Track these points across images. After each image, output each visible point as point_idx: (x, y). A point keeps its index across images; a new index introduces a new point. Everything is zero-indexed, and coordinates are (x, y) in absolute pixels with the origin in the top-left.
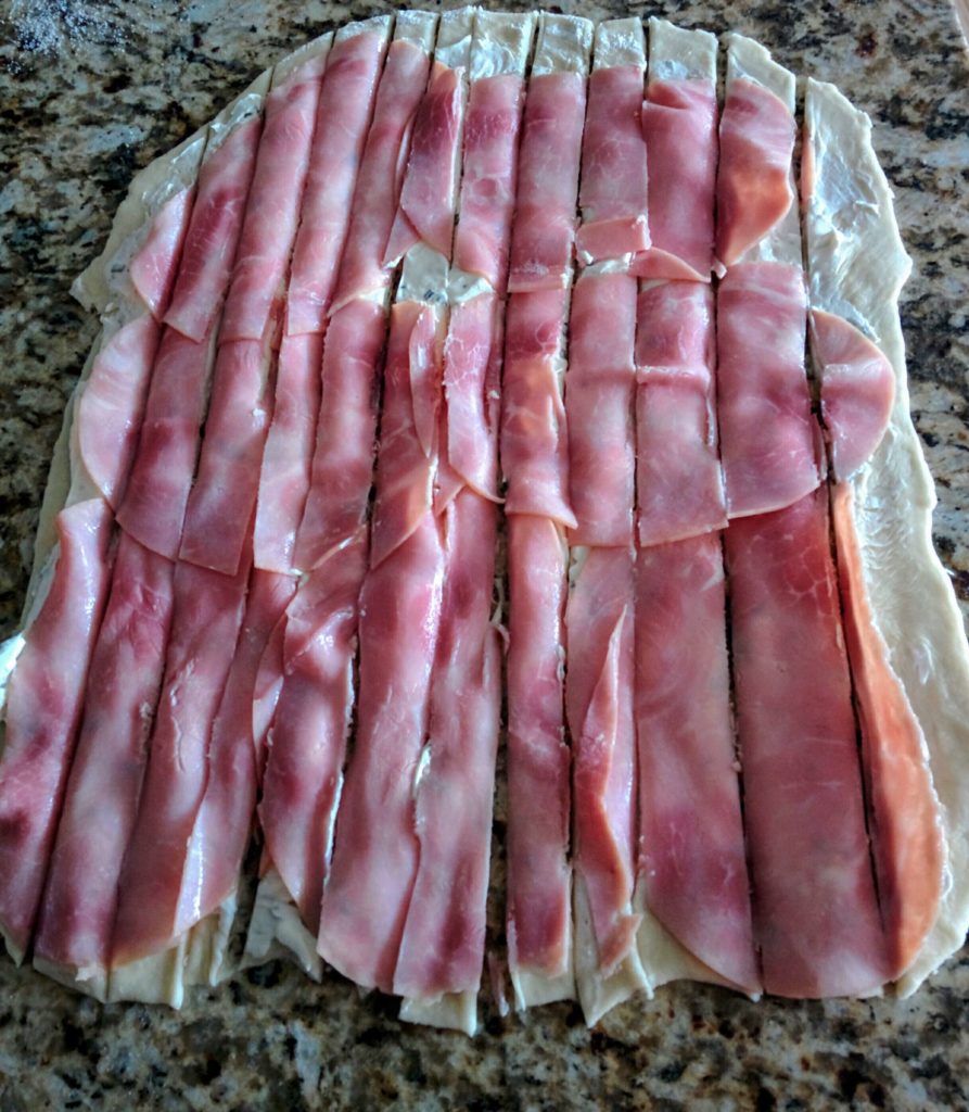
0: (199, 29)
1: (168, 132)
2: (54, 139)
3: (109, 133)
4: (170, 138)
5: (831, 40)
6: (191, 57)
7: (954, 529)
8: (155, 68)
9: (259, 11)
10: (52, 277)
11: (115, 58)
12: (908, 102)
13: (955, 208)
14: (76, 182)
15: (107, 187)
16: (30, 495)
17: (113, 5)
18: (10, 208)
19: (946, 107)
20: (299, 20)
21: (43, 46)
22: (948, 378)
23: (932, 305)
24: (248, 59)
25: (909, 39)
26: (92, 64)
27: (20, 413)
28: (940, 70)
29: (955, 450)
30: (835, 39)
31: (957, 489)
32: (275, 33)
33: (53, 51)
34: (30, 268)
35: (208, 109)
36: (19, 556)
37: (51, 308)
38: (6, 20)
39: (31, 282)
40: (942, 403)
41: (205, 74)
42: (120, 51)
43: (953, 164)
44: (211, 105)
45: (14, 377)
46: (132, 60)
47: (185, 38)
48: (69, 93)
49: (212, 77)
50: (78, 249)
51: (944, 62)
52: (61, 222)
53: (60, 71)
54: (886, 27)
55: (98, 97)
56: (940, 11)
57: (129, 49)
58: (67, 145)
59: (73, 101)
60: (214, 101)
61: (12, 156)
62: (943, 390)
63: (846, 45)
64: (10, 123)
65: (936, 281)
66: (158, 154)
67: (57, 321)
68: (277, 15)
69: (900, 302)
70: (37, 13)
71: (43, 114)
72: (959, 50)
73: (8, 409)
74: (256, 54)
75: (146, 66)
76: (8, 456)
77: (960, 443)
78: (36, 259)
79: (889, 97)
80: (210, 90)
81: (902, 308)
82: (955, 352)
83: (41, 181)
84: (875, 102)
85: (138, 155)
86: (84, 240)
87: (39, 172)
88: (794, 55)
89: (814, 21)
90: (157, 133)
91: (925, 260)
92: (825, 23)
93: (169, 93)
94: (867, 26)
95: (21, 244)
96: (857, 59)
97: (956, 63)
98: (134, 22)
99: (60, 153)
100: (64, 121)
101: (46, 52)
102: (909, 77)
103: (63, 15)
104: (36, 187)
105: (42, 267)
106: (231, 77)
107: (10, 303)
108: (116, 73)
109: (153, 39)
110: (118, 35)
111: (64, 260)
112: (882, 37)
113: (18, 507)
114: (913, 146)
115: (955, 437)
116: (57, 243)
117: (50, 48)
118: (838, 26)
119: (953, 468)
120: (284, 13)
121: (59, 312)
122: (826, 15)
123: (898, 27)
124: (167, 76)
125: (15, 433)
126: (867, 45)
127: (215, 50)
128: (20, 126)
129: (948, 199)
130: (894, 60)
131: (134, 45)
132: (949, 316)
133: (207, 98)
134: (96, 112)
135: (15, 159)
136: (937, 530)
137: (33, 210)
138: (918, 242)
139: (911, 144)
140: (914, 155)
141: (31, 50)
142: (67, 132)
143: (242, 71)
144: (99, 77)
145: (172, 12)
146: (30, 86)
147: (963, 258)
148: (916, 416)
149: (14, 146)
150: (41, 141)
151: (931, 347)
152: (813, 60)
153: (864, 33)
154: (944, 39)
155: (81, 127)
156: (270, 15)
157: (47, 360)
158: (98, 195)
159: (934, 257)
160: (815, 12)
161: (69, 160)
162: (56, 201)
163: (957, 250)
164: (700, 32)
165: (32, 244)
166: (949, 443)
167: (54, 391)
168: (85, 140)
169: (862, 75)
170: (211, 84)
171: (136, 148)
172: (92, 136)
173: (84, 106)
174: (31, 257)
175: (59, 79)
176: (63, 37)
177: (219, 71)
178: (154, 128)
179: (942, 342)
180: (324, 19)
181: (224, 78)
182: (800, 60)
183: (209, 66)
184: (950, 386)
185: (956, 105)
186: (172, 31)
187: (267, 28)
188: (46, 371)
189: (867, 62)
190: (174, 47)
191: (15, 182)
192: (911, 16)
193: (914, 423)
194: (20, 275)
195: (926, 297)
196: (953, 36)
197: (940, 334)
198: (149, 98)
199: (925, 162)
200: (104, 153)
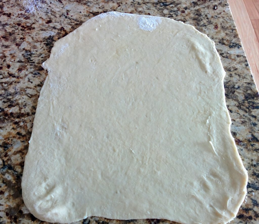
0: (68, 11)
1: (61, 34)
2: (34, 33)
3: (47, 33)
4: (61, 35)
5: (208, 25)
6: (66, 17)
7: (236, 130)
8: (58, 19)
9: (82, 8)
10: (34, 64)
11: (48, 16)
12: (225, 40)
13: (235, 63)
14: (39, 43)
15: (47, 45)
16: (29, 113)
17: (48, 4)
18: (23, 48)
19: (233, 41)
20: (91, 11)
21: (31, 12)
22: (234, 98)
23: (231, 83)
24: (79, 19)
25: (225, 26)
26: (43, 17)
27: (27, 95)
28: (231, 34)
29: (236, 114)
30: (209, 25)
31: (237, 122)
32: (86, 13)
33: (33, 13)
34: (28, 62)
35: (70, 29)
36: (27, 127)
37: (34, 71)
38: (22, 5)
39: (29, 65)
40: (233, 104)
41: (70, 21)
42: (49, 14)
43: (235, 54)
44: (71, 28)
45: (25, 86)
46: (52, 17)
47: (65, 13)
48: (37, 23)
49: (71, 22)
50: (40, 58)
51: (232, 32)
52: (36, 52)
53: (35, 18)
54: (220, 24)
55: (44, 24)
56: (231, 21)
57: (52, 14)
58: (37, 35)
59: (38, 25)
60: (72, 27)
61: (24, 36)
62: (234, 101)
63: (212, 27)
64: (23, 29)
65: (232, 78)
66: (59, 38)
67: (35, 74)
68: (86, 9)
70: (29, 4)
71: (31, 27)
72: (235, 30)
73: (24, 93)
74: (81, 18)
75: (55, 18)
76: (24, 104)
77: (237, 112)
79: (221, 38)
80: (71, 25)
81: (224, 83)
82: (236, 93)
83: (31, 42)
84: (218, 39)
85: (54, 38)
86: (42, 56)
87: (30, 40)
88: (201, 28)
89: (205, 21)
90: (59, 34)
91: (229, 73)
92: (207, 22)
93: (61, 25)
94: (216, 23)
95: (26, 56)
96: (214, 30)
97: (235, 32)
98: (53, 8)
99: (35, 36)
100: (36, 29)
101: (32, 13)
102: (225, 35)
103: (36, 5)
104: (30, 44)
105: (31, 62)
106: (76, 22)
107: (24, 69)
108: (49, 19)
109: (57, 12)
110: (49, 11)
111: (37, 61)
112: (219, 26)
113: (26, 116)
114: (226, 49)
115: (236, 111)
116: (35, 57)
117: (33, 12)
118: (210, 23)
119: (236, 117)
120: (88, 9)
121: (35, 72)
122: (207, 20)
123: (223, 24)
124: (61, 21)
125: (25, 99)
126: (216, 27)
127: (72, 16)
128: (26, 29)
129: (234, 61)
130: (222, 31)
131: (53, 13)
132: (234, 85)
133: (70, 27)
134: (44, 28)
135: (25, 37)
136: (232, 130)
137: (29, 49)
138: (227, 69)
140: (226, 51)
141: (28, 13)
142: (37, 32)
143: (78, 21)
144: (44, 20)
145: (62, 7)
146: (28, 20)
147: (237, 73)
148: (228, 106)
149: (24, 34)
150: (31, 33)
151: (231, 92)
152: (205, 29)
153: (216, 24)
154: (232, 27)
155: (40, 31)
156: (84, 9)
157: (33, 83)
158: (45, 46)
159: (231, 73)
160: (205, 19)
161: (38, 38)
162: (35, 47)
163: (236, 72)
165: (29, 56)
166: (235, 112)
167: (34, 90)
168: (41, 34)
169: (215, 33)
170: (71, 24)
171: (53, 37)
172: (43, 33)
173: (41, 26)
174: (29, 59)
175: (35, 19)
176: (36, 10)
177: (73, 21)
178: (58, 32)
179: (233, 91)
180: (96, 11)
181: (74, 22)
182: (202, 29)
183: (70, 19)
184: (235, 100)
185: (235, 41)
186: (62, 11)
187: (84, 12)
188: (33, 85)
189: (216, 31)
190: (62, 15)
191: (24, 42)
192: (225, 22)
193: (228, 108)
194: (26, 63)
195: (230, 81)
196: (234, 27)
197: (233, 89)
198: (56, 26)
199: (229, 53)
200: (46, 37)
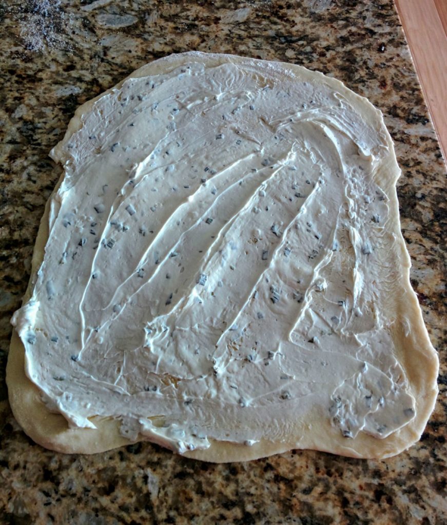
0: (106, 49)
1: (92, 91)
2: (40, 89)
3: (66, 88)
4: (92, 93)
5: (369, 81)
6: (103, 60)
7: (418, 277)
8: (87, 63)
9: (132, 44)
10: (39, 147)
11: (69, 57)
12: (399, 108)
13: (417, 151)
14: (51, 108)
15: (65, 111)
16: (29, 240)
17: (68, 35)
18: (20, 116)
19: (414, 111)
20: (150, 50)
21: (36, 49)
22: (415, 217)
23: (409, 188)
24: (127, 63)
25: (399, 84)
26: (58, 59)
27: (25, 205)
28: (411, 97)
29: (418, 246)
30: (371, 80)
31: (419, 261)
32: (139, 54)
33: (40, 51)
34: (29, 143)
35: (110, 82)
36: (24, 266)
37: (39, 160)
38: (19, 36)
39: (30, 148)
40: (413, 227)
41: (109, 68)
42: (70, 54)
43: (417, 134)
44: (111, 81)
45: (22, 189)
46: (76, 58)
47: (100, 51)
48: (48, 70)
49: (112, 70)
50: (51, 136)
51: (413, 94)
52: (43, 124)
53: (43, 60)
54: (390, 78)
55: (60, 73)
56: (411, 74)
57: (75, 54)
58: (46, 92)
59: (49, 73)
60: (113, 80)
61: (21, 94)
62: (413, 222)
63: (375, 84)
64: (21, 80)
65: (410, 179)
66: (88, 99)
67: (42, 166)
68: (140, 46)
69: (397, 186)
70: (33, 34)
71: (36, 78)
72: (418, 90)
73: (19, 203)
74: (131, 62)
75: (82, 62)
76: (19, 223)
77: (420, 243)
78: (32, 139)
79: (392, 106)
80: (111, 75)
81: (397, 189)
82: (418, 207)
83: (35, 106)
84: (387, 107)
85: (79, 99)
86: (54, 133)
87: (34, 102)
88: (354, 85)
89: (362, 73)
90: (87, 91)
91: (406, 170)
92: (367, 74)
93: (93, 74)
94: (383, 77)
95: (25, 132)
96: (379, 89)
97: (417, 95)
98: (77, 43)
99: (43, 95)
100: (46, 82)
101: (37, 51)
102: (399, 99)
103: (45, 37)
104: (32, 108)
105: (35, 142)
106: (120, 70)
107: (20, 157)
108: (69, 64)
109: (86, 51)
110: (70, 48)
111: (45, 140)
112: (389, 82)
113: (23, 245)
114: (401, 126)
115: (418, 240)
116: (42, 133)
117: (39, 50)
118: (372, 76)
119: (417, 253)
120: (143, 46)
121: (42, 162)
122: (367, 71)
123: (395, 78)
124: (92, 67)
125: (22, 213)
126: (383, 84)
127: (113, 58)
128: (25, 81)
129: (414, 147)
130: (394, 91)
131: (77, 52)
132: (415, 193)
133: (109, 78)
134: (60, 79)
135: (23, 95)
136: (412, 277)
137: (31, 118)
138: (403, 163)
139: (400, 125)
140: (402, 129)
141: (30, 50)
142: (47, 86)
143: (125, 68)
144: (61, 64)
145: (94, 40)
146: (30, 65)
147: (421, 171)
148: (403, 231)
149: (22, 90)
150: (35, 89)
151: (409, 204)
152: (362, 88)
153: (382, 80)
154: (412, 85)
155: (53, 85)
156: (137, 46)
157: (36, 183)
158: (61, 114)
159: (410, 170)
160: (362, 69)
161: (48, 98)
162: (41, 115)
163: (418, 167)
164: (317, 72)
165: (30, 132)
166: (416, 243)
167: (40, 196)
168: (55, 90)
169: (381, 96)
170: (111, 72)
171: (77, 96)
172: (58, 89)
173: (54, 76)
174: (30, 138)
175: (43, 63)
176: (45, 46)
177: (115, 67)
178: (86, 88)
179: (413, 203)
180: (160, 50)
181: (117, 70)
182: (357, 87)
183: (110, 64)
184: (416, 221)
185: (417, 111)
186: (94, 48)
187: (136, 51)
188: (37, 188)
189: (383, 91)
190: (95, 55)
191: (22, 105)
192: (400, 75)
193: (403, 234)
194: (25, 145)
195: (407, 185)
196: (416, 84)
197: (412, 200)
198: (84, 75)
199: (406, 132)
200: (63, 97)
